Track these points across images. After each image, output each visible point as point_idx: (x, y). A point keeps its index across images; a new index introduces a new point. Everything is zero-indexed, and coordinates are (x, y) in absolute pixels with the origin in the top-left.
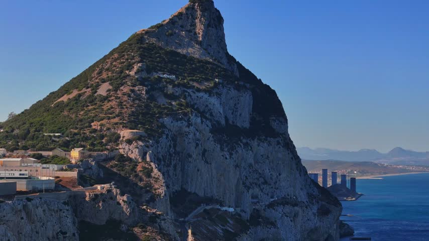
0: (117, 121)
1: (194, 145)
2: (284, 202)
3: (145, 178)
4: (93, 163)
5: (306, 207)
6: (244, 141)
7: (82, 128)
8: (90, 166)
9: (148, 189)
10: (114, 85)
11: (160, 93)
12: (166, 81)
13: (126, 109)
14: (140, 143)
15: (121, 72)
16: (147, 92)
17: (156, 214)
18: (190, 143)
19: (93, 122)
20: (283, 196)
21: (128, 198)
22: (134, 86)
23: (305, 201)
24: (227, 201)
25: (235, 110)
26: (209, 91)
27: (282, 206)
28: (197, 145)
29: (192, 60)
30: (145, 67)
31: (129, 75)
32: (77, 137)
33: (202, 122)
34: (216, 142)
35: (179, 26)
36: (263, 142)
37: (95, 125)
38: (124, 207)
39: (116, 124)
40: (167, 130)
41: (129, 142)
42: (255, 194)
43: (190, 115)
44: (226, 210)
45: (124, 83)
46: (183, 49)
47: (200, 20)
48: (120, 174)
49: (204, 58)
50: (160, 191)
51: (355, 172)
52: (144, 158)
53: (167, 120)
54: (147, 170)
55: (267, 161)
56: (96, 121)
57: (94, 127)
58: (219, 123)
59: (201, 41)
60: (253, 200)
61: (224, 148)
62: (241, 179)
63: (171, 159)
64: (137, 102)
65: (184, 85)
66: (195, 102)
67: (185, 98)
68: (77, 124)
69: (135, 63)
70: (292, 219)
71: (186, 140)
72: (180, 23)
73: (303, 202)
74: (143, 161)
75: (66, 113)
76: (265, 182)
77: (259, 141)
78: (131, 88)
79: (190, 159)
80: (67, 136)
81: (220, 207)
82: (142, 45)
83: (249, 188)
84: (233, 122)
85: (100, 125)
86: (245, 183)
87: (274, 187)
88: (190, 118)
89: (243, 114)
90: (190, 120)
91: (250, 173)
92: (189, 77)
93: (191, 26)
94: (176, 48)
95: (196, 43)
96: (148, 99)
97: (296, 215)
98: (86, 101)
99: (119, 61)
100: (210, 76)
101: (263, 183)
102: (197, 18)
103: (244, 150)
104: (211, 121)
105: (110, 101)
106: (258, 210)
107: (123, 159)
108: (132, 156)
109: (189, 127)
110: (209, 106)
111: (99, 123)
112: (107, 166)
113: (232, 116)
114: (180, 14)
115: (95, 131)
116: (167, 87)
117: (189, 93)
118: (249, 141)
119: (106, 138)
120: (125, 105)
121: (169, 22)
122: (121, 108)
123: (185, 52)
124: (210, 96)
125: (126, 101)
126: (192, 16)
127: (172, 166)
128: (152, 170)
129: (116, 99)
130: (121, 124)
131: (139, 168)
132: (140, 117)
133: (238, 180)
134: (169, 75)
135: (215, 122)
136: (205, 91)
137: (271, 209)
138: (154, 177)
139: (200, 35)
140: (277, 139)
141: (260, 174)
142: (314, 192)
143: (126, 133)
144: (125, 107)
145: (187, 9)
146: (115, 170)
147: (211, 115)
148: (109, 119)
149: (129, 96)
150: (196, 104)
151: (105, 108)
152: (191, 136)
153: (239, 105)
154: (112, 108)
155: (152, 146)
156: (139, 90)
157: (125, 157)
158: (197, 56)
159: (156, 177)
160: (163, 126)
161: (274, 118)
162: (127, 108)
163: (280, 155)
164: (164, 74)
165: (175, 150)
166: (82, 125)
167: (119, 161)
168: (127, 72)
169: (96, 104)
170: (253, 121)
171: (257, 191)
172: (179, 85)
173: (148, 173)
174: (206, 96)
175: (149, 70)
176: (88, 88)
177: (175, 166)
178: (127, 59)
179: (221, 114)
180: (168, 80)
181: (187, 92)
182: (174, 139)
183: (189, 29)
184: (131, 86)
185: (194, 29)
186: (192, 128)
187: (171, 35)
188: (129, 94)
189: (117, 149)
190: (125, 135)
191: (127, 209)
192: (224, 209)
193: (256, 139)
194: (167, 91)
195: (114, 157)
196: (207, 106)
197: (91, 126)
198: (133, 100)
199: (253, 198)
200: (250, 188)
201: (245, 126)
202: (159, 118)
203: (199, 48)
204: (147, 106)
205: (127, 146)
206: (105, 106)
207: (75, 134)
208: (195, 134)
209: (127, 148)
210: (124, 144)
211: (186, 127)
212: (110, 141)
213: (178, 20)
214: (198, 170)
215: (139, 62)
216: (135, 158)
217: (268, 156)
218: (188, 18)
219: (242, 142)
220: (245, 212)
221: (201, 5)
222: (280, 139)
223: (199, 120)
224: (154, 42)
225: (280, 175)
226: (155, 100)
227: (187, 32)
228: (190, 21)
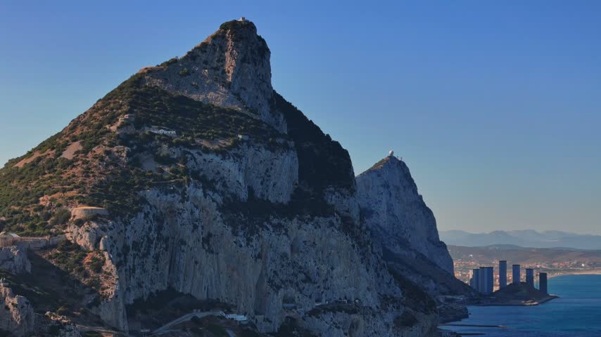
0: (74, 195)
1: (192, 227)
2: (337, 307)
3: (92, 273)
4: (16, 253)
5: (374, 315)
6: (275, 221)
7: (26, 205)
8: (11, 257)
9: (93, 288)
10: (85, 146)
11: (150, 155)
12: (159, 139)
13: (92, 178)
14: (94, 225)
15: (100, 126)
16: (129, 154)
17: (61, 323)
18: (183, 224)
19: (42, 195)
20: (337, 298)
21: (19, 300)
22: (112, 145)
23: (374, 307)
24: (242, 306)
25: (266, 178)
26: (222, 153)
27: (332, 313)
28: (195, 227)
29: (210, 108)
30: (133, 119)
31: (109, 131)
32: (16, 216)
33: (205, 195)
34: (227, 223)
35: (202, 63)
36: (307, 223)
37: (44, 201)
38: (14, 312)
39: (71, 198)
40: (149, 207)
41: (79, 223)
42: (289, 295)
43: (187, 186)
44: (232, 319)
45: (100, 142)
46: (201, 93)
47: (231, 53)
48: (58, 268)
49: (229, 106)
50: (109, 291)
51: (583, 265)
52: (96, 246)
53: (150, 193)
54: (97, 262)
55: (313, 251)
56: (46, 194)
57: (41, 203)
58: (235, 196)
59: (230, 83)
60: (286, 305)
61: (237, 232)
62: (267, 275)
63: (149, 247)
64: (111, 167)
65: (186, 144)
66: (201, 167)
67: (185, 162)
68: (21, 200)
69: (121, 114)
70: (347, 331)
71: (179, 220)
72: (204, 57)
73: (370, 308)
74: (94, 250)
75: (14, 184)
76: (308, 279)
77: (300, 222)
78: (108, 149)
79: (183, 247)
80: (4, 216)
81: (224, 315)
82: (138, 90)
83: (279, 288)
84: (262, 195)
85: (50, 200)
86: (273, 281)
87: (322, 286)
88: (185, 189)
89: (279, 184)
90: (186, 192)
91: (283, 266)
92: (196, 132)
93: (218, 61)
94: (190, 92)
95: (223, 86)
96: (129, 163)
97: (354, 326)
98: (44, 168)
99: (101, 112)
100: (231, 131)
101: (304, 281)
102: (227, 51)
103: (273, 235)
104: (223, 194)
105: (74, 166)
106: (293, 320)
107: (69, 246)
108: (81, 243)
109: (183, 202)
110: (222, 172)
111: (49, 198)
112: (44, 257)
113: (261, 187)
114: (204, 45)
115: (42, 208)
116: (160, 147)
117: (192, 155)
118: (282, 222)
119: (53, 218)
120: (93, 172)
121: (187, 56)
122: (85, 176)
123: (201, 98)
124: (224, 158)
125: (96, 166)
126: (221, 47)
127: (151, 257)
128: (104, 262)
129: (83, 163)
130: (77, 198)
131: (87, 260)
132: (110, 189)
133: (261, 276)
134: (168, 130)
135: (229, 196)
136: (217, 152)
137: (313, 316)
138: (105, 272)
139: (230, 75)
140: (328, 219)
141: (301, 268)
142: (395, 293)
143: (78, 211)
144: (91, 175)
145: (214, 38)
146: (53, 262)
147: (224, 185)
148: (64, 191)
149: (102, 159)
150: (202, 170)
151: (65, 176)
152: (185, 215)
153: (273, 171)
154: (74, 176)
155: (111, 229)
156: (117, 152)
157: (71, 244)
158: (219, 103)
159: (108, 271)
160: (144, 201)
161: (332, 189)
162: (94, 176)
163: (333, 242)
164: (160, 129)
165: (159, 234)
166: (27, 199)
167: (61, 249)
168: (107, 126)
169: (56, 171)
170: (297, 193)
171: (292, 291)
172: (178, 144)
173: (98, 266)
174: (217, 159)
175: (139, 124)
176: (53, 149)
177: (157, 258)
178: (112, 109)
179: (240, 184)
180: (163, 137)
181: (189, 153)
182: (159, 219)
183: (215, 66)
184: (109, 146)
185: (222, 66)
186: (188, 204)
187: (188, 74)
188: (102, 157)
189: (63, 233)
190: (76, 214)
191: (17, 315)
192: (230, 316)
193: (295, 220)
194: (161, 152)
195: (57, 245)
196: (218, 173)
197: (38, 201)
198: (107, 165)
199: (285, 301)
200: (281, 287)
201: (281, 201)
202: (139, 189)
203: (225, 93)
204: (125, 173)
205: (76, 229)
206: (66, 174)
207: (15, 212)
208: (192, 213)
209: (75, 231)
210: (72, 226)
211: (179, 202)
212: (56, 222)
213: (200, 54)
214: (196, 263)
215: (126, 113)
216: (85, 246)
217: (314, 243)
218: (215, 50)
219: (271, 224)
220: (270, 322)
221: (235, 32)
222: (335, 219)
223: (200, 193)
224: (158, 85)
225: (332, 269)
226: (139, 165)
227: (213, 71)
228: (217, 54)
